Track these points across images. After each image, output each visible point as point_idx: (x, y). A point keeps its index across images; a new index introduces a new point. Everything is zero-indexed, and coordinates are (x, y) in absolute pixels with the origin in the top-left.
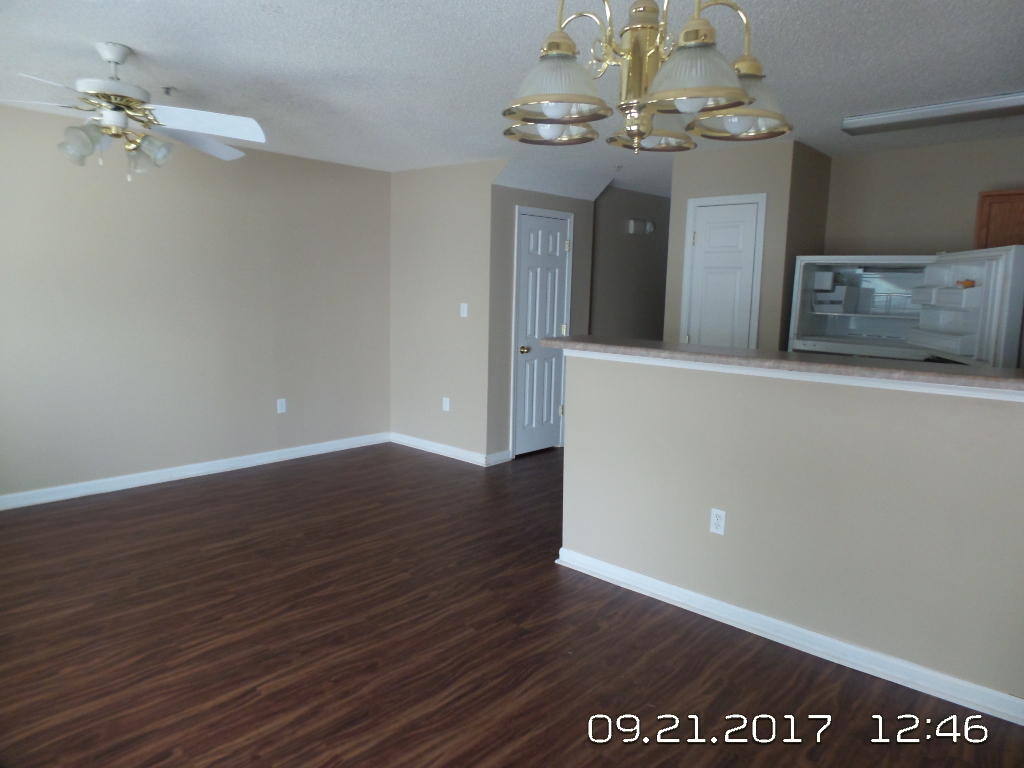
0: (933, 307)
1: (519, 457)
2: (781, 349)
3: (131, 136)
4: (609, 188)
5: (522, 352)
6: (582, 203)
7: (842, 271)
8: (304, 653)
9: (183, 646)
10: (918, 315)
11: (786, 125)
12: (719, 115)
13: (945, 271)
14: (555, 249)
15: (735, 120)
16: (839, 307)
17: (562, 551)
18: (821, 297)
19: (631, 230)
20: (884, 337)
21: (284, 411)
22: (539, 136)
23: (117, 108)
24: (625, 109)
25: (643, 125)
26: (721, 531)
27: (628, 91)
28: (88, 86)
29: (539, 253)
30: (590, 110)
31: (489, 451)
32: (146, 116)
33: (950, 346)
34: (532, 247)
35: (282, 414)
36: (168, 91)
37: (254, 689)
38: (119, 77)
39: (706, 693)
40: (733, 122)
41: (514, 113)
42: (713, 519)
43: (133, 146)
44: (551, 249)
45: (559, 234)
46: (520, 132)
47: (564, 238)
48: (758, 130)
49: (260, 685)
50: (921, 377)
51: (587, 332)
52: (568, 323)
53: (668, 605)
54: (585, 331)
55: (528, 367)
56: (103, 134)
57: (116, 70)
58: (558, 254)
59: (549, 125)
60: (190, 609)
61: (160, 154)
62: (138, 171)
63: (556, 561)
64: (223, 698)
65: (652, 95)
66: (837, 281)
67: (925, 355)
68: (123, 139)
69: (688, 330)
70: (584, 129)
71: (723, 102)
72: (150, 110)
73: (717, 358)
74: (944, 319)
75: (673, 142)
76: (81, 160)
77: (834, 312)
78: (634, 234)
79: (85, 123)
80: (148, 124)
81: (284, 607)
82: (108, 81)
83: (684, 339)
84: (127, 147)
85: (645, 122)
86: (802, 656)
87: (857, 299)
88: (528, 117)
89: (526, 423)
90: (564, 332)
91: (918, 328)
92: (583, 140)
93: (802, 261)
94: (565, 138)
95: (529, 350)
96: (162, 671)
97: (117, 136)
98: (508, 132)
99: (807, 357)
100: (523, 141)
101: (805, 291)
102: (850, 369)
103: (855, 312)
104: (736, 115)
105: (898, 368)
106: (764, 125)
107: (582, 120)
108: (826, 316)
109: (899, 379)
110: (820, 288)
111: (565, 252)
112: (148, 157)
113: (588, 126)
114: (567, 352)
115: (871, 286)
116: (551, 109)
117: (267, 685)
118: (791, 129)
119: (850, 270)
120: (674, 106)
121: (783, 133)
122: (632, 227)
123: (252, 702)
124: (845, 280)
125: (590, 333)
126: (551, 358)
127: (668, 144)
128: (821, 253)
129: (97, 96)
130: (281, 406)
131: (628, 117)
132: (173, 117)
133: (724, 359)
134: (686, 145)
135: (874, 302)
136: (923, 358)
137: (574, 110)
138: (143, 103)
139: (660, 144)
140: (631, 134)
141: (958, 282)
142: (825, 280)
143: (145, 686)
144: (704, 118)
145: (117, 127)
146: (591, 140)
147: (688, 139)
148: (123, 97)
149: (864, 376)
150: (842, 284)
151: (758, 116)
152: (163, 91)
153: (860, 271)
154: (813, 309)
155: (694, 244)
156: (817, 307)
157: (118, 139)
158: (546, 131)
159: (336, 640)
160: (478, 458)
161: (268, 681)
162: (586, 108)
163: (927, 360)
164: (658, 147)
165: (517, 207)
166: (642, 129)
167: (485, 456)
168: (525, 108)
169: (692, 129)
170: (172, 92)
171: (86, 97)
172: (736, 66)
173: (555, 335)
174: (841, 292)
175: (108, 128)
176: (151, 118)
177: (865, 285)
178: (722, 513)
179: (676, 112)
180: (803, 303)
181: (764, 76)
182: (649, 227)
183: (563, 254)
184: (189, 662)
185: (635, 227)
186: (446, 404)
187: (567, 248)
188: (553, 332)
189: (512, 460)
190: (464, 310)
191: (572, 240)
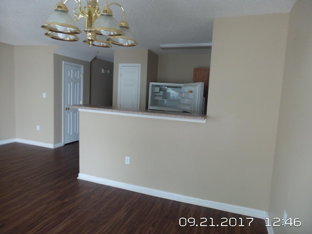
0: (183, 98)
1: (66, 145)
2: (146, 109)
4: (95, 58)
5: (66, 110)
6: (86, 62)
7: (162, 87)
10: (180, 100)
11: (136, 43)
12: (116, 37)
13: (186, 88)
14: (77, 77)
15: (121, 39)
16: (161, 97)
17: (79, 174)
18: (156, 94)
19: (103, 72)
20: (168, 105)
22: (58, 37)
24: (87, 32)
25: (93, 38)
26: (128, 163)
27: (88, 26)
29: (72, 77)
30: (74, 31)
31: (55, 143)
33: (187, 108)
34: (69, 76)
39: (124, 213)
40: (120, 40)
41: (46, 27)
42: (126, 160)
44: (76, 76)
45: (78, 72)
46: (51, 35)
47: (80, 73)
48: (128, 44)
50: (178, 116)
51: (89, 103)
52: (82, 101)
53: (114, 187)
55: (69, 115)
58: (78, 78)
59: (62, 34)
63: (78, 178)
65: (93, 28)
66: (160, 90)
67: (182, 110)
69: (120, 103)
70: (74, 37)
71: (116, 33)
73: (125, 112)
74: (186, 101)
75: (105, 44)
77: (160, 99)
78: (104, 73)
83: (119, 106)
85: (94, 37)
86: (151, 197)
87: (166, 95)
88: (51, 29)
89: (68, 133)
90: (81, 103)
91: (180, 103)
92: (74, 40)
93: (151, 84)
94: (68, 39)
95: (69, 109)
98: (47, 34)
99: (153, 111)
100: (53, 38)
101: (152, 92)
102: (161, 114)
103: (166, 99)
104: (121, 38)
105: (173, 114)
106: (130, 42)
107: (72, 33)
108: (158, 100)
109: (173, 117)
110: (156, 92)
111: (81, 78)
113: (76, 36)
114: (80, 110)
115: (169, 92)
116: (60, 28)
118: (137, 44)
119: (164, 87)
120: (100, 33)
121: (135, 45)
122: (103, 71)
124: (162, 89)
126: (77, 112)
127: (103, 45)
128: (156, 82)
131: (88, 34)
133: (128, 112)
134: (109, 46)
135: (170, 96)
136: (181, 111)
137: (68, 29)
139: (101, 45)
140: (89, 40)
141: (189, 91)
142: (157, 89)
144: (112, 37)
146: (77, 41)
147: (109, 44)
149: (165, 116)
150: (162, 91)
151: (127, 39)
153: (166, 87)
154: (154, 98)
155: (121, 77)
156: (155, 97)
158: (60, 36)
160: (51, 146)
162: (72, 29)
163: (183, 112)
164: (100, 45)
165: (63, 62)
166: (92, 39)
167: (53, 145)
168: (49, 26)
169: (109, 40)
172: (121, 24)
174: (162, 93)
177: (168, 91)
178: (129, 158)
179: (101, 34)
180: (152, 96)
181: (129, 28)
182: (108, 71)
183: (80, 78)
185: (104, 71)
186: (38, 128)
187: (81, 76)
188: (77, 103)
189: (64, 146)
190: (44, 95)
191: (83, 74)
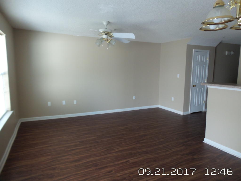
1: (192, 113)
3: (108, 40)
4: (220, 43)
5: (194, 87)
6: (212, 47)
8: (139, 154)
9: (114, 148)
17: (205, 139)
21: (135, 99)
22: (210, 29)
23: (106, 34)
24: (238, 18)
27: (239, 13)
28: (101, 30)
29: (199, 61)
31: (184, 111)
32: (111, 35)
34: (197, 60)
35: (134, 100)
36: (115, 30)
37: (129, 161)
38: (107, 28)
41: (205, 23)
43: (109, 42)
44: (203, 60)
45: (205, 56)
46: (204, 28)
49: (130, 160)
52: (207, 79)
54: (212, 81)
55: (195, 90)
56: (103, 40)
57: (106, 26)
60: (116, 141)
61: (113, 43)
62: (109, 47)
63: (203, 141)
64: (122, 161)
68: (107, 41)
70: (224, 25)
72: (112, 34)
76: (99, 46)
78: (227, 55)
79: (100, 38)
80: (111, 37)
81: (135, 143)
82: (105, 29)
84: (108, 42)
88: (208, 24)
89: (194, 105)
90: (206, 81)
92: (223, 28)
94: (217, 29)
96: (111, 153)
97: (106, 40)
98: (201, 29)
100: (205, 31)
107: (225, 22)
112: (111, 44)
113: (226, 24)
116: (216, 21)
117: (132, 160)
122: (227, 53)
123: (129, 163)
125: (213, 81)
126: (202, 88)
129: (103, 32)
130: (134, 98)
131: (239, 20)
132: (116, 35)
137: (223, 20)
138: (111, 33)
140: (240, 25)
143: (107, 156)
145: (106, 39)
146: (226, 28)
148: (107, 32)
152: (114, 30)
157: (106, 41)
158: (212, 27)
159: (147, 153)
160: (181, 113)
161: (132, 159)
162: (227, 19)
165: (194, 50)
167: (183, 112)
170: (116, 30)
171: (101, 33)
173: (203, 82)
175: (104, 39)
176: (112, 35)
182: (232, 53)
183: (206, 61)
184: (115, 152)
186: (173, 99)
187: (207, 60)
188: (202, 81)
189: (190, 114)
190: (178, 76)
191: (209, 57)
